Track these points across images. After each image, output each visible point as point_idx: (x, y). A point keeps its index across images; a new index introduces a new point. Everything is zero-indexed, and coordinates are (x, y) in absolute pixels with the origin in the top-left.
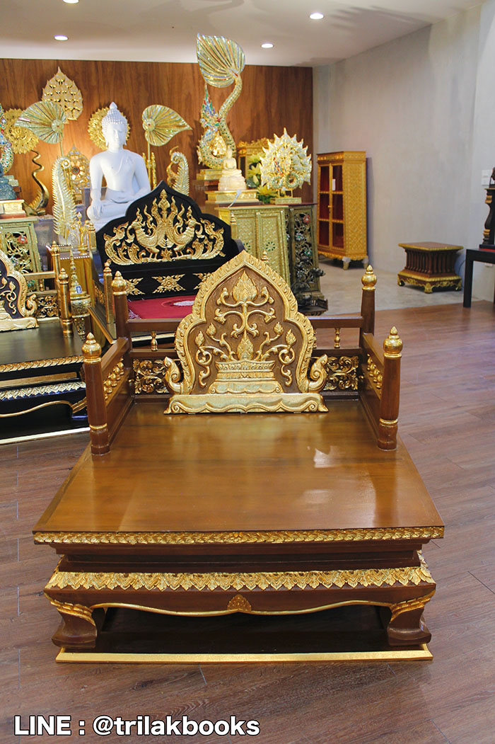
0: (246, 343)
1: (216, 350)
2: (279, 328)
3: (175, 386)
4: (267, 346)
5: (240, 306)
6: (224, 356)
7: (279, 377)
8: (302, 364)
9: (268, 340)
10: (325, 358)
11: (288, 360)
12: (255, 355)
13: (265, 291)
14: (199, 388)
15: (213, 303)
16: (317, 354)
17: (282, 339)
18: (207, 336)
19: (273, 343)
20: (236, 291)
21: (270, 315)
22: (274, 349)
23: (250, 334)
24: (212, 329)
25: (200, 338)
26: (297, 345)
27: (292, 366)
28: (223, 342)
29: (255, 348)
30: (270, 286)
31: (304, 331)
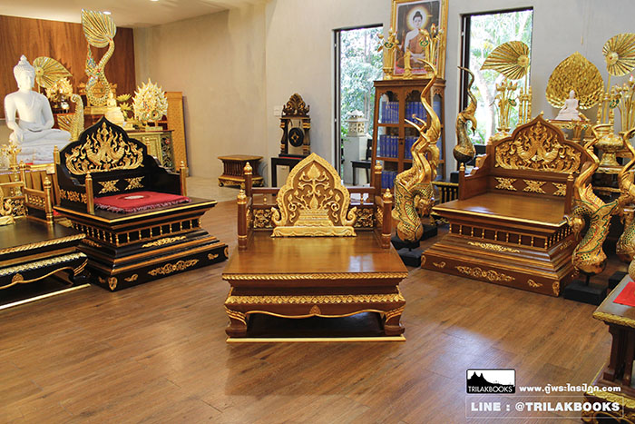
0: (314, 200)
1: (299, 204)
2: (331, 192)
3: (277, 222)
4: (325, 202)
5: (311, 182)
6: (303, 206)
7: (332, 218)
8: (343, 212)
9: (326, 199)
10: (355, 208)
11: (336, 209)
12: (319, 206)
13: (324, 173)
14: (290, 224)
15: (297, 179)
16: (351, 207)
17: (333, 198)
18: (294, 196)
19: (329, 200)
20: (309, 173)
21: (326, 186)
22: (329, 203)
23: (316, 195)
24: (297, 193)
25: (290, 198)
26: (341, 202)
27: (338, 212)
28: (302, 199)
29: (319, 203)
30: (327, 171)
31: (345, 195)
